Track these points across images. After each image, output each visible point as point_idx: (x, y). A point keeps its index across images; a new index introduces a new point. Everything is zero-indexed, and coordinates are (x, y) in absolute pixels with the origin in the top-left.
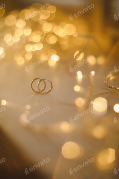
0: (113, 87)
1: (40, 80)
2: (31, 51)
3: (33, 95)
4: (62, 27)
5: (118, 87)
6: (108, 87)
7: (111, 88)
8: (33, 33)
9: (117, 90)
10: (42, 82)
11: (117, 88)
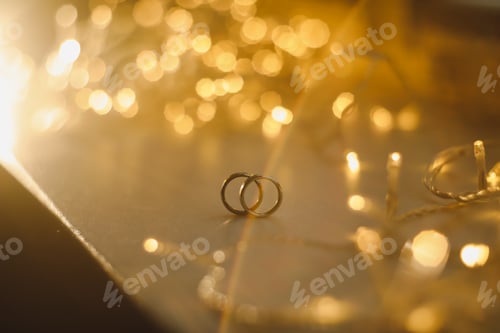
0: (450, 194)
1: (246, 179)
2: (213, 96)
3: (227, 222)
4: (296, 29)
5: (464, 196)
6: (437, 194)
7: (445, 196)
8: (217, 47)
9: (461, 204)
10: (253, 183)
11: (464, 198)
